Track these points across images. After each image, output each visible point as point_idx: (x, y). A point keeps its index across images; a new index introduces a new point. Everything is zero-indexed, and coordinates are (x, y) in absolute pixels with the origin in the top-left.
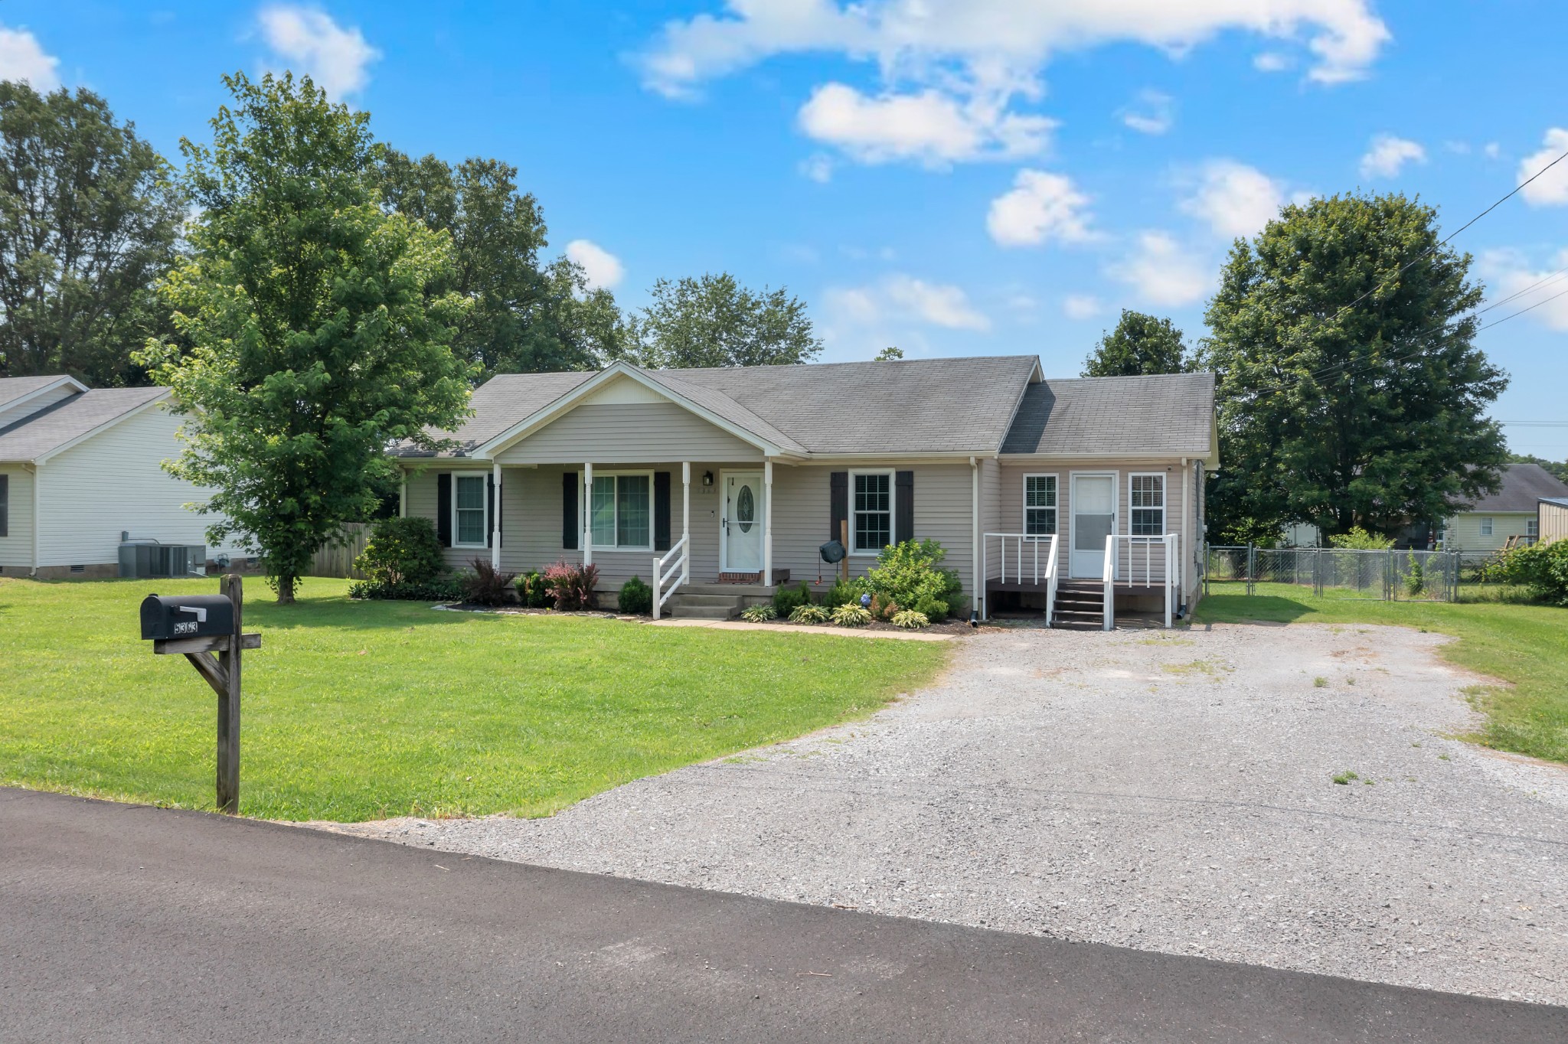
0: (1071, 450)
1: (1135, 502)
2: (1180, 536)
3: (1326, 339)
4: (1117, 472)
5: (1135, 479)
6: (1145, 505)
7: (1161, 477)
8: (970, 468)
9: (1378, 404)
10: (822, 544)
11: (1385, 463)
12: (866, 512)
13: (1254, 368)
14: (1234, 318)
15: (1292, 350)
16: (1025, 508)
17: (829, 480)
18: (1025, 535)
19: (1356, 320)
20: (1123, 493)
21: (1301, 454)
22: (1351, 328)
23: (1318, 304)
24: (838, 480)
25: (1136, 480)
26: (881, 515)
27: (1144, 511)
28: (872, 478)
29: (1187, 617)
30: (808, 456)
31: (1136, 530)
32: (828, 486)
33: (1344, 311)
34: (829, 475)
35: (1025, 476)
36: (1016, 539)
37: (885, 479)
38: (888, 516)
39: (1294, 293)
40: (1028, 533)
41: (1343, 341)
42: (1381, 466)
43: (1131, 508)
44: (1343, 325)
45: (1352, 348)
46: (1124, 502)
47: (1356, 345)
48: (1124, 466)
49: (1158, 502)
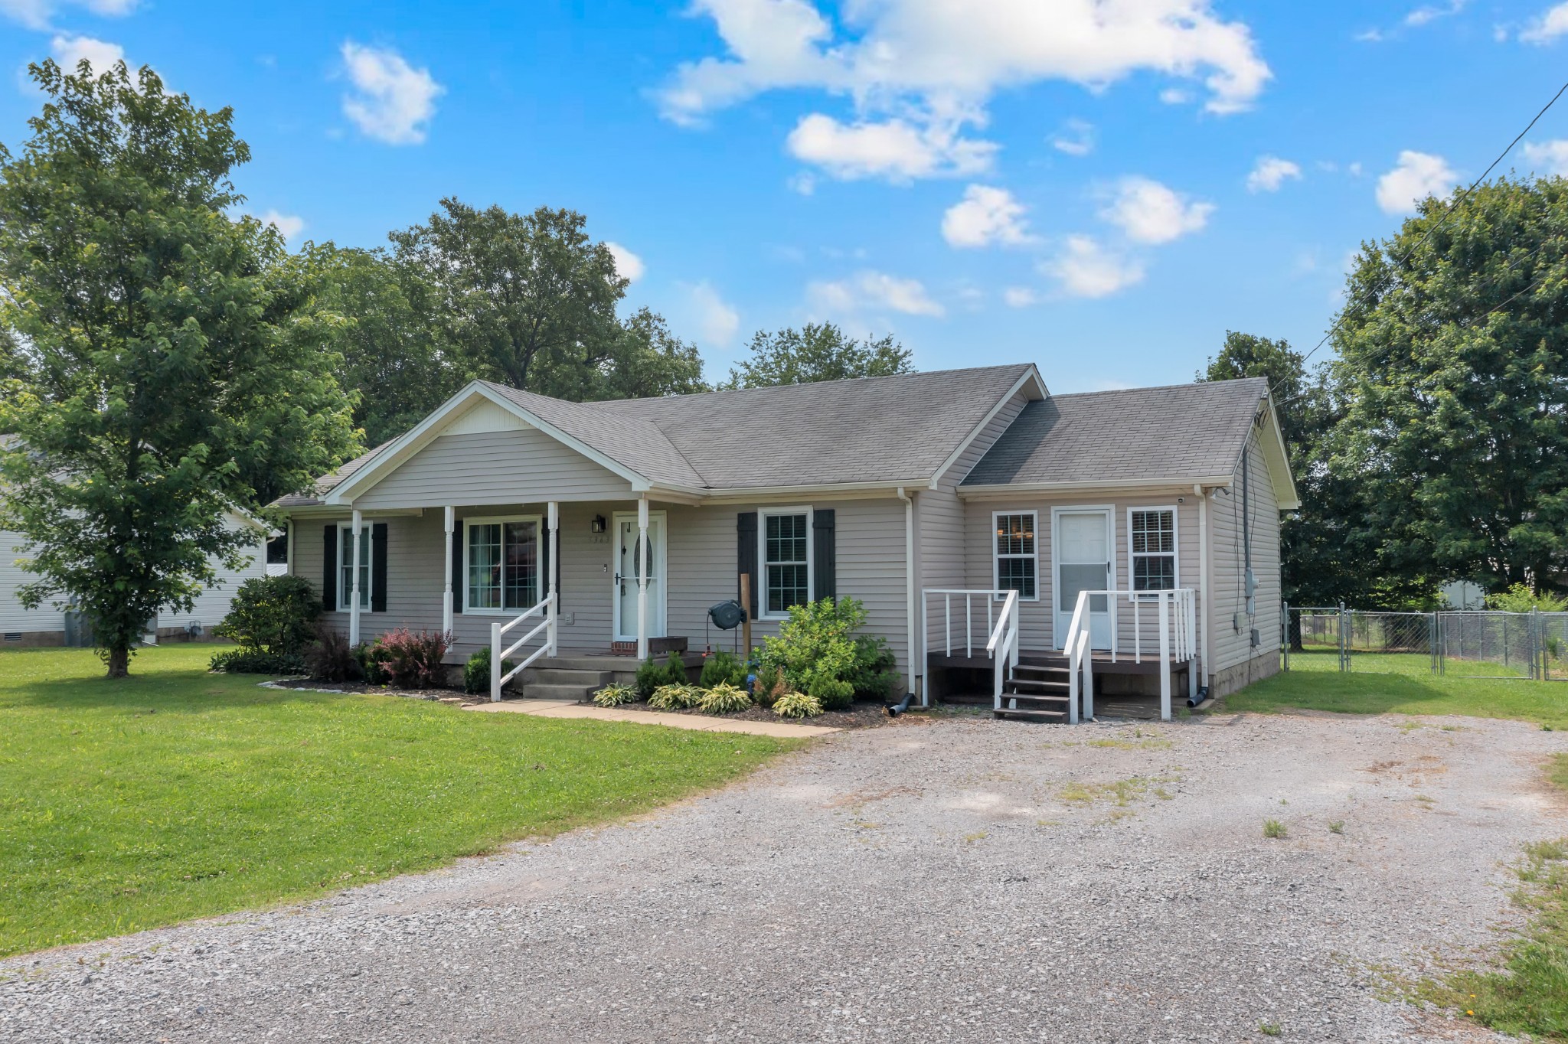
0: (1052, 478)
1: (1138, 546)
2: (1197, 592)
3: (1473, 352)
4: (1112, 507)
5: (1135, 516)
6: (1150, 550)
7: (1170, 513)
8: (903, 503)
9: (1546, 430)
10: (711, 605)
11: (1557, 504)
12: (780, 563)
13: (1383, 392)
14: (1359, 333)
15: (1431, 369)
16: (996, 556)
17: (735, 522)
18: (996, 591)
19: (1513, 327)
20: (1120, 536)
21: (1445, 495)
22: (1505, 338)
23: (1465, 312)
24: (746, 523)
25: (1137, 517)
26: (798, 566)
27: (1150, 558)
28: (786, 519)
29: (1206, 705)
30: (705, 492)
31: (1139, 584)
32: (734, 531)
33: (1496, 317)
34: (736, 516)
35: (995, 515)
36: (984, 597)
37: (801, 520)
38: (805, 567)
39: (1431, 299)
40: (1000, 588)
41: (1495, 354)
42: (1553, 507)
43: (1131, 554)
44: (1494, 335)
45: (1509, 362)
46: (1122, 547)
47: (1513, 358)
48: (1118, 498)
49: (1168, 545)
